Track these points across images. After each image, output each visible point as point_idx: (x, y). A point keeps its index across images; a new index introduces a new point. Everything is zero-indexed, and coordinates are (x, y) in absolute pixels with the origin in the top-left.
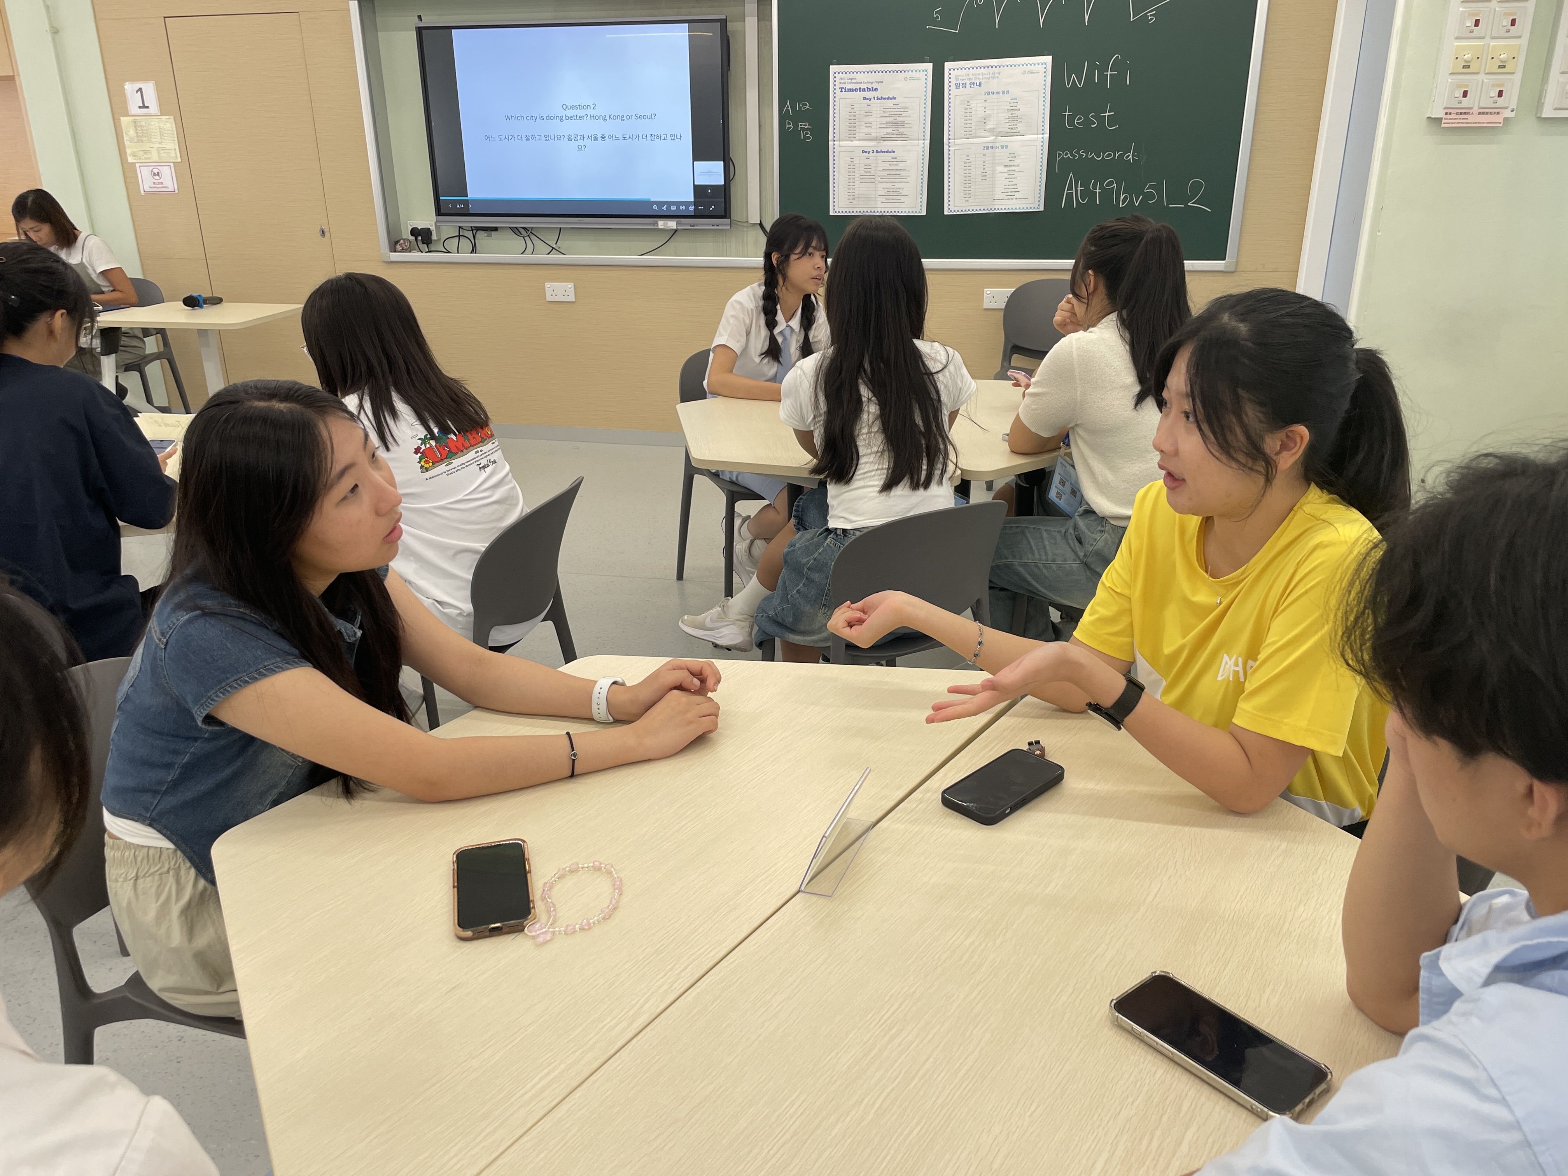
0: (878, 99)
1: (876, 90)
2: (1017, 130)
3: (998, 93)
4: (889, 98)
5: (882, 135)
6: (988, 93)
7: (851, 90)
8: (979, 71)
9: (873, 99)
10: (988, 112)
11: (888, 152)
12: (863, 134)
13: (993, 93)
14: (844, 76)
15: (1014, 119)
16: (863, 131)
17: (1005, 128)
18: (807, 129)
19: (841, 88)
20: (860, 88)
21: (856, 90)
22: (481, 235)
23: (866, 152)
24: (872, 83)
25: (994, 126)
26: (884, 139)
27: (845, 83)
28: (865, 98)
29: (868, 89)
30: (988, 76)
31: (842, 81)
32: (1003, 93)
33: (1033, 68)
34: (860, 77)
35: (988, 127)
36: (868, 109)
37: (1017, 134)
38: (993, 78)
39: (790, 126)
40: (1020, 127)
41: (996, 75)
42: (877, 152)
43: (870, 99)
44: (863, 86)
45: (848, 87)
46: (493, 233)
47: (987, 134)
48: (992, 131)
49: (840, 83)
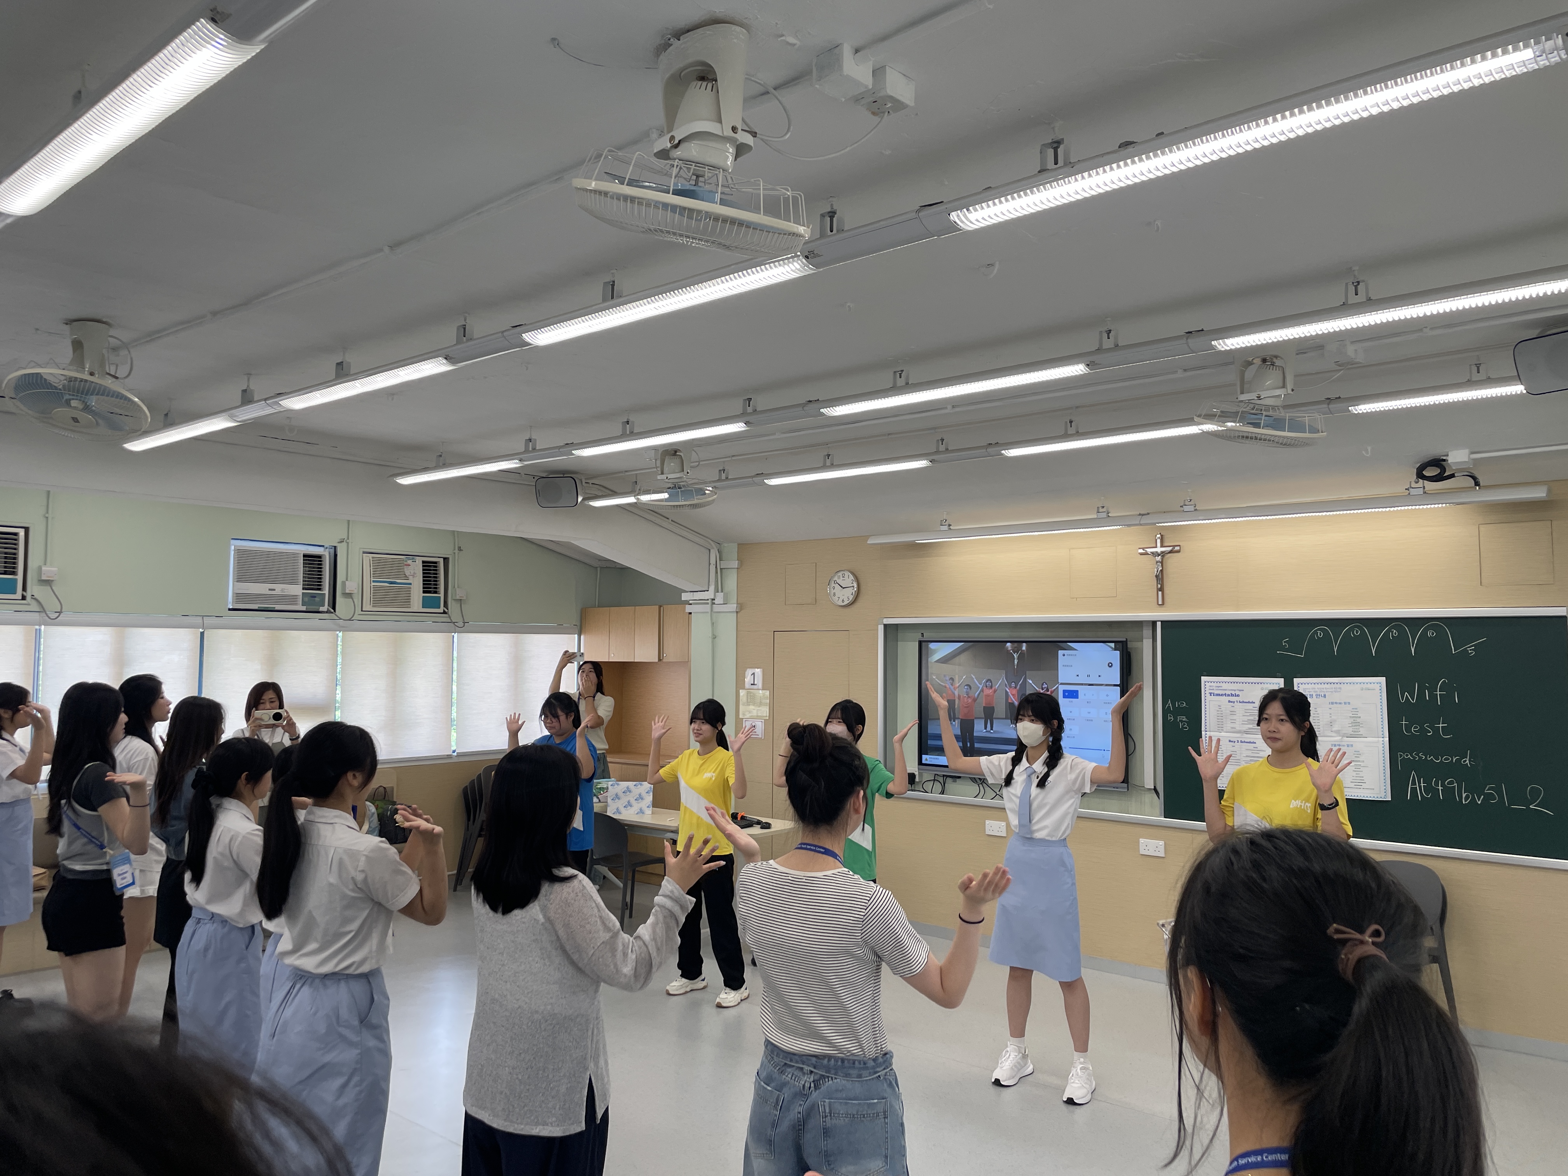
0: (1240, 702)
1: (1238, 696)
2: (1360, 733)
3: (1340, 703)
4: (1249, 702)
5: (1244, 729)
6: (1332, 703)
7: (1218, 695)
8: (1323, 686)
9: (1236, 702)
10: (1333, 717)
11: (1250, 742)
12: (1229, 728)
13: (1336, 703)
14: (1212, 684)
15: (1356, 723)
16: (1228, 725)
17: (1350, 731)
18: (1184, 721)
19: (1211, 694)
20: (1225, 694)
21: (1222, 695)
22: (949, 780)
23: (1232, 742)
24: (1235, 690)
25: (1340, 729)
26: (1246, 732)
27: (1213, 689)
28: (1229, 701)
29: (1232, 695)
30: (1331, 690)
31: (1211, 688)
32: (1345, 703)
33: (1369, 686)
34: (1225, 686)
35: (1334, 729)
36: (1233, 709)
37: (1360, 736)
38: (1336, 692)
39: (1171, 718)
40: (1362, 731)
41: (1338, 690)
42: (1241, 742)
43: (1234, 702)
44: (1227, 692)
45: (1216, 692)
46: (958, 780)
47: (1333, 734)
48: (1338, 732)
49: (1210, 689)
